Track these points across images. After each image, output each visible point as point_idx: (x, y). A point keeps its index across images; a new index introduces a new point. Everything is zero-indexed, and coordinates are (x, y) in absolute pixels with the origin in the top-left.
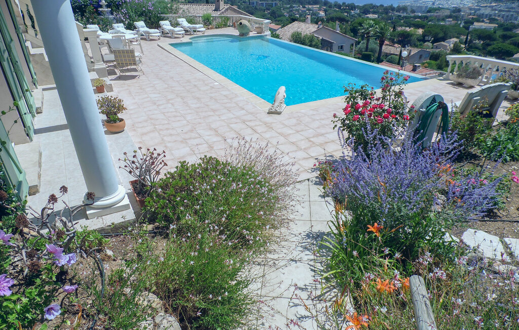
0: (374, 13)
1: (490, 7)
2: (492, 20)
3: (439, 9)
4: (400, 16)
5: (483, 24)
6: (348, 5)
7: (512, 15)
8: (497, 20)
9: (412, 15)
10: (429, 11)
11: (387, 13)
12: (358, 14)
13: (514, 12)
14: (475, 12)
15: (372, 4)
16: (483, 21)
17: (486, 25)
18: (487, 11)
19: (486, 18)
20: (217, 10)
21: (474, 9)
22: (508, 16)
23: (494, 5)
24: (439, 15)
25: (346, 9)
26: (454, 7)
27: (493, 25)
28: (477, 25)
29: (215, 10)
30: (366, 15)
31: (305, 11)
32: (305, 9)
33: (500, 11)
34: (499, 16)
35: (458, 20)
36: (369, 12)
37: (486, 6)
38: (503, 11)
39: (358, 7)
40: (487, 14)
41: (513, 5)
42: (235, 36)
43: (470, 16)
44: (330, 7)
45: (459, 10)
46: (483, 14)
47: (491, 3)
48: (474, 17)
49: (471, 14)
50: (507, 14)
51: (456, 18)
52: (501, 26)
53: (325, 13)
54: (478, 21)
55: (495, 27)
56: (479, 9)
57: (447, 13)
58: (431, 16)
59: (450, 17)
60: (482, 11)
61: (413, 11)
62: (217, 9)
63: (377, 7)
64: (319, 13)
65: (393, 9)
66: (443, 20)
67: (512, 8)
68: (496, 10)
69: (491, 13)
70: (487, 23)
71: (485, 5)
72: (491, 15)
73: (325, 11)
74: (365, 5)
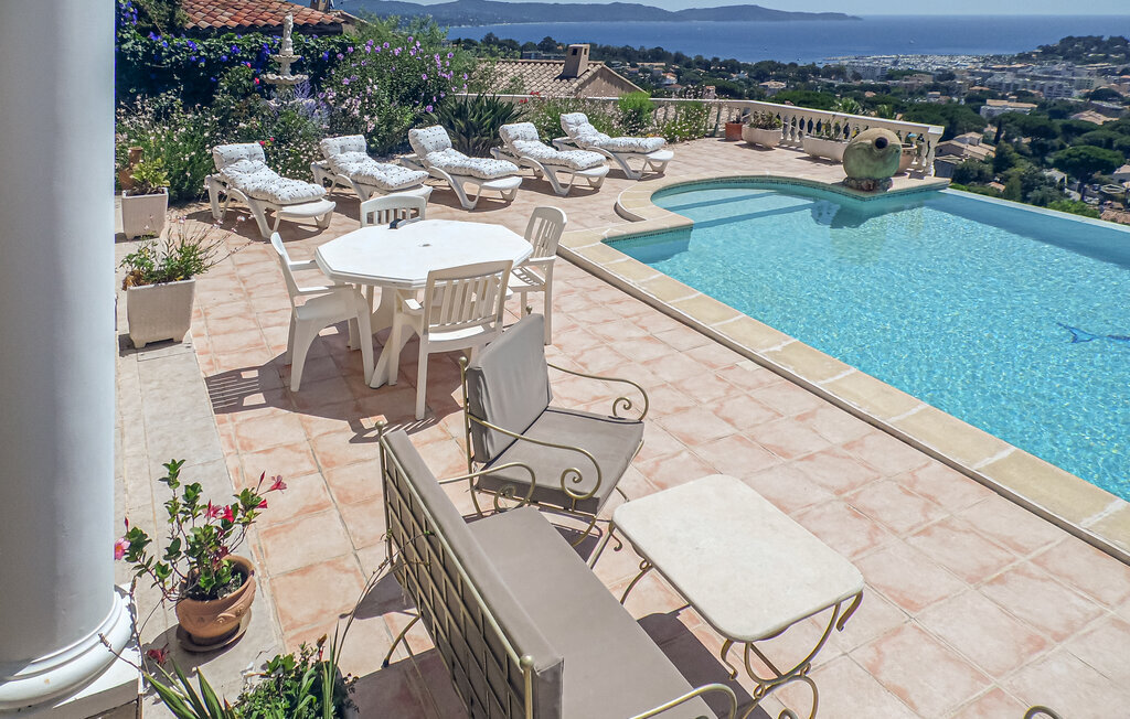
0: (778, 78)
1: (1009, 70)
2: (1022, 96)
3: (910, 73)
4: (832, 85)
5: (1005, 102)
6: (725, 64)
7: (1060, 86)
8: (1033, 95)
9: (857, 83)
10: (890, 77)
11: (805, 79)
12: (745, 81)
13: (1062, 80)
14: (984, 80)
15: (773, 62)
16: (1004, 98)
17: (1013, 104)
18: (1009, 79)
19: (1008, 91)
20: (568, 78)
21: (980, 74)
22: (1051, 88)
23: (1019, 66)
24: (912, 85)
25: (721, 70)
26: (938, 70)
27: (1027, 106)
28: (993, 105)
29: (561, 77)
30: (763, 82)
31: (636, 74)
32: (636, 70)
33: (1034, 78)
34: (1034, 87)
35: (951, 95)
36: (768, 78)
37: (1002, 69)
38: (1040, 78)
39: (746, 67)
40: (1009, 84)
41: (1056, 68)
42: (823, 187)
43: (976, 88)
44: (689, 65)
45: (951, 76)
46: (1001, 84)
47: (1010, 64)
48: (984, 89)
49: (975, 83)
50: (1050, 83)
51: (948, 91)
52: (1043, 106)
53: (678, 79)
54: (994, 97)
55: (1032, 108)
56: (991, 75)
57: (928, 80)
58: (896, 86)
59: (934, 88)
60: (997, 78)
61: (857, 77)
62: (567, 75)
63: (785, 67)
64: (665, 78)
65: (816, 72)
66: (922, 93)
67: (1058, 73)
68: (1024, 76)
69: (1016, 82)
70: (1012, 100)
71: (1001, 66)
72: (1016, 86)
73: (678, 73)
74: (760, 63)
